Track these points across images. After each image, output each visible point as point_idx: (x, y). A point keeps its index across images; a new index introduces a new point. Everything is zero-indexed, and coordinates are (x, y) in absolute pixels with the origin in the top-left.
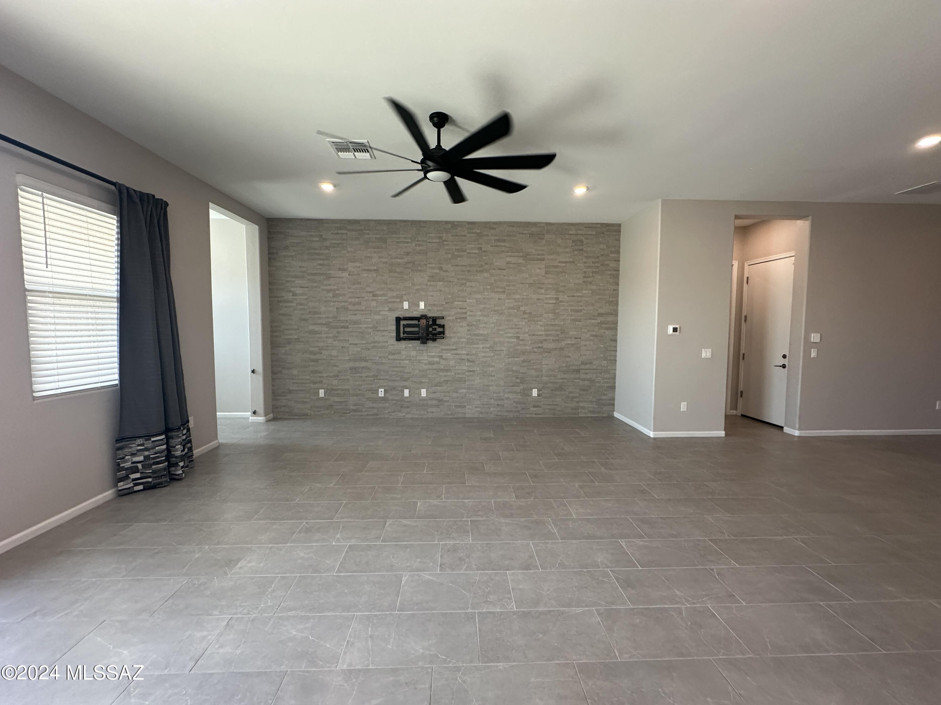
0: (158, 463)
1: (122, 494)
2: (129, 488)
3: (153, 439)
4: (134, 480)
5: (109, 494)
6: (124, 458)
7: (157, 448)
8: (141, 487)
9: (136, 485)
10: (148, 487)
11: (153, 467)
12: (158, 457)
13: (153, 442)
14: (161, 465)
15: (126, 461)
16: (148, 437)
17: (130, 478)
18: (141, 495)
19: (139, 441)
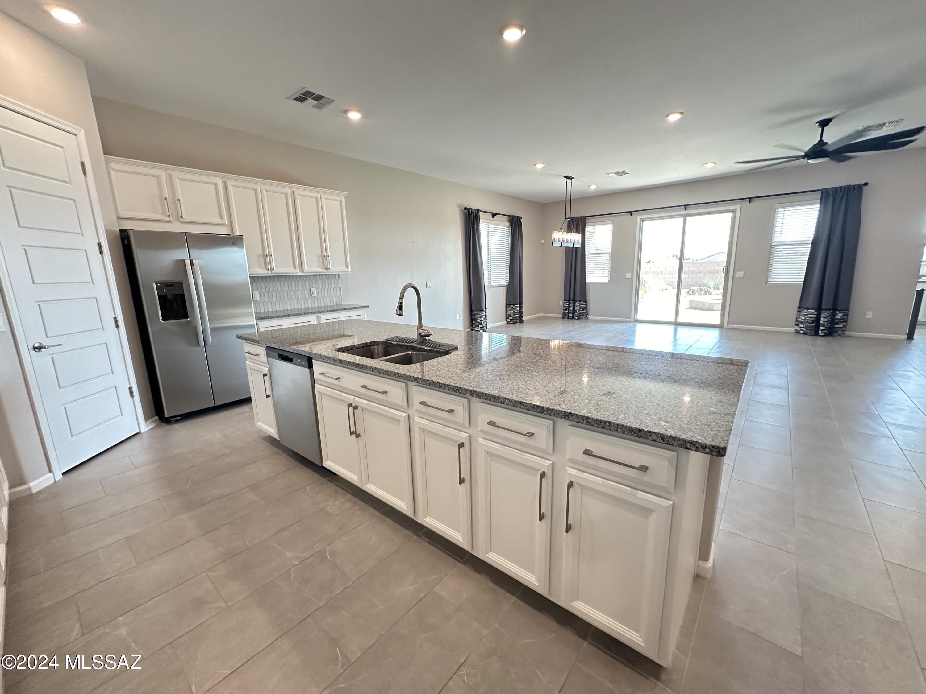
0: (808, 323)
1: (797, 332)
2: (798, 330)
3: (809, 311)
4: (801, 327)
5: (793, 330)
6: (800, 316)
7: (809, 315)
8: (802, 332)
9: (801, 330)
10: (805, 333)
11: (806, 324)
12: (808, 320)
13: (809, 312)
14: (809, 324)
15: (800, 318)
16: (808, 309)
17: (799, 326)
18: (801, 336)
19: (806, 310)
